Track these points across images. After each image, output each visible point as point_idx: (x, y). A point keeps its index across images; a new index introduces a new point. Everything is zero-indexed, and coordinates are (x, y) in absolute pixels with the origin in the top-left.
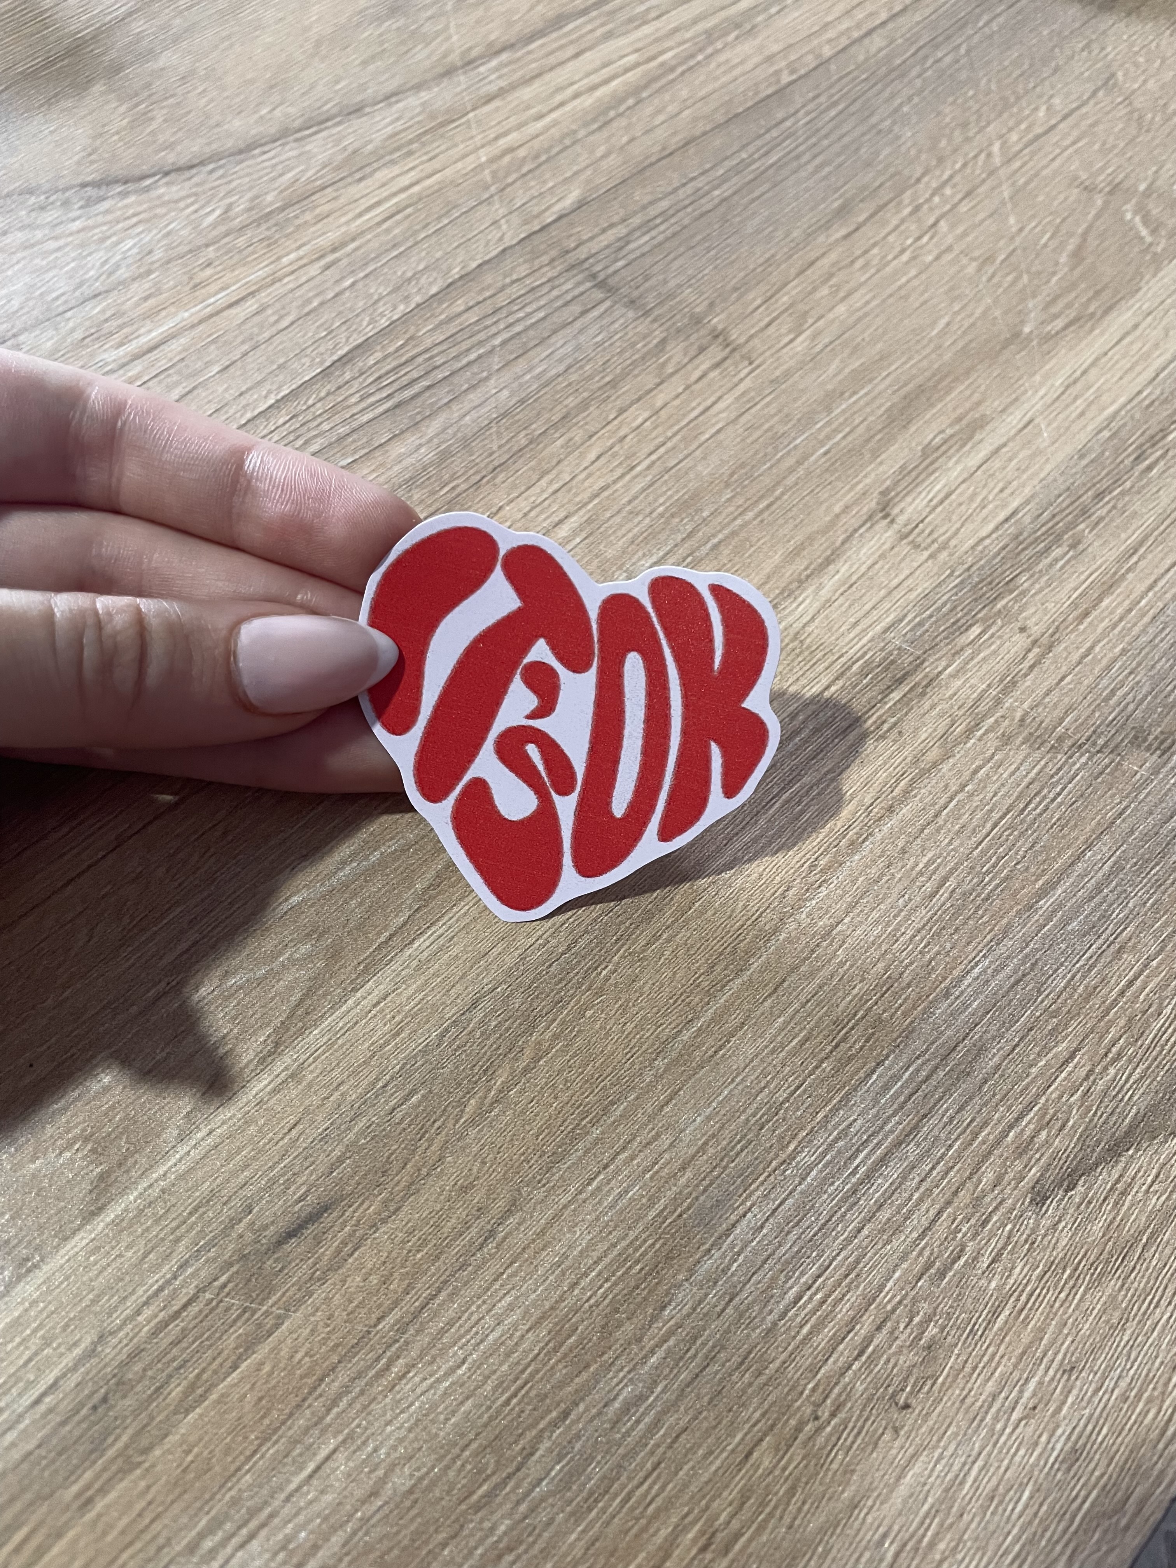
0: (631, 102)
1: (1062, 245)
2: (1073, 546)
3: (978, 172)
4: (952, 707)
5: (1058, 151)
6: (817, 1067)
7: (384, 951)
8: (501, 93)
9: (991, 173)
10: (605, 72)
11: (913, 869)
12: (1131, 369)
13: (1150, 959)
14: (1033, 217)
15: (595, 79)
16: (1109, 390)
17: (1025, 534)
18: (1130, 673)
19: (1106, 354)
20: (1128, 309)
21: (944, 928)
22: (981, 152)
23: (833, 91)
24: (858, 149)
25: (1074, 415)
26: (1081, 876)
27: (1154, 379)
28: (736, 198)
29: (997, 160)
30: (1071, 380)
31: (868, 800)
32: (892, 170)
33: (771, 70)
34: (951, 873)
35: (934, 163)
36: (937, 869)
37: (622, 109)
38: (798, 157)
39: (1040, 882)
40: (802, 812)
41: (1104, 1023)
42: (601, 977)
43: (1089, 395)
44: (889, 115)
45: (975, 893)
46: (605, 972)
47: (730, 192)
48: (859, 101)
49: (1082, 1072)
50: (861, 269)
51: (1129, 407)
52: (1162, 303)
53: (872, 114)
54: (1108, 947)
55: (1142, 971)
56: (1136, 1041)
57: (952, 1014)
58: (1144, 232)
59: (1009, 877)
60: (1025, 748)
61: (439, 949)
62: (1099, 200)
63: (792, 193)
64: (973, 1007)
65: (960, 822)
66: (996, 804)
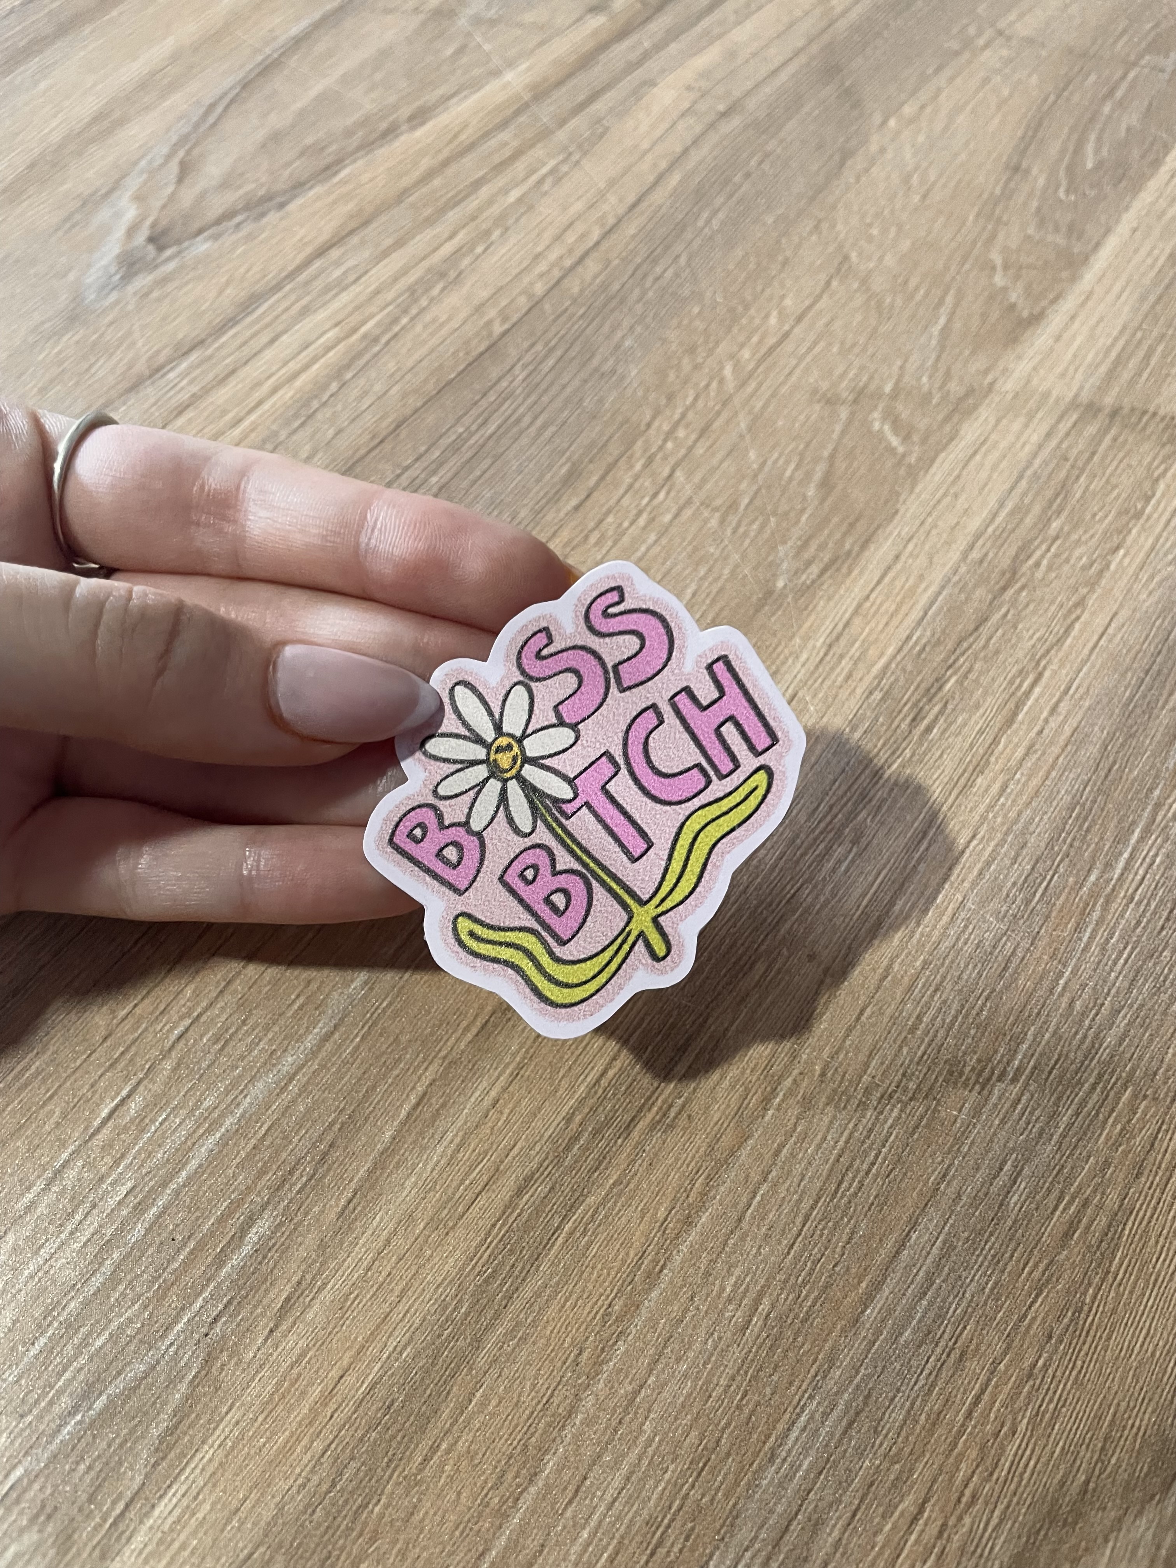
0: (334, 386)
1: (808, 475)
2: (855, 842)
3: (711, 404)
4: (743, 1073)
5: (794, 362)
7: (121, 1527)
8: (195, 399)
9: (725, 404)
11: (719, 1296)
12: (897, 611)
13: (996, 1363)
14: (774, 447)
15: (293, 366)
16: (876, 640)
17: (803, 836)
18: (935, 991)
19: (867, 598)
20: (886, 539)
21: (760, 1370)
22: (712, 379)
23: (550, 335)
24: (581, 400)
25: (840, 679)
26: (908, 1267)
27: (923, 618)
29: (730, 386)
30: (835, 634)
31: (661, 1213)
32: (620, 418)
33: (482, 323)
34: (761, 1294)
35: (663, 401)
36: (747, 1290)
37: (325, 398)
38: (518, 421)
39: (864, 1285)
40: (588, 1245)
41: (951, 1460)
42: (374, 1516)
43: (854, 651)
44: (611, 354)
45: (792, 1316)
46: (377, 1509)
47: (449, 475)
48: (578, 343)
49: (934, 1529)
50: (596, 544)
51: (899, 658)
52: (922, 523)
53: (593, 355)
54: (948, 1355)
55: (989, 1380)
56: (991, 1474)
57: (780, 1484)
58: (895, 441)
59: (827, 1286)
60: (830, 1110)
61: (184, 1513)
62: (844, 413)
63: (515, 465)
64: (804, 1467)
65: (767, 1222)
66: (803, 1192)
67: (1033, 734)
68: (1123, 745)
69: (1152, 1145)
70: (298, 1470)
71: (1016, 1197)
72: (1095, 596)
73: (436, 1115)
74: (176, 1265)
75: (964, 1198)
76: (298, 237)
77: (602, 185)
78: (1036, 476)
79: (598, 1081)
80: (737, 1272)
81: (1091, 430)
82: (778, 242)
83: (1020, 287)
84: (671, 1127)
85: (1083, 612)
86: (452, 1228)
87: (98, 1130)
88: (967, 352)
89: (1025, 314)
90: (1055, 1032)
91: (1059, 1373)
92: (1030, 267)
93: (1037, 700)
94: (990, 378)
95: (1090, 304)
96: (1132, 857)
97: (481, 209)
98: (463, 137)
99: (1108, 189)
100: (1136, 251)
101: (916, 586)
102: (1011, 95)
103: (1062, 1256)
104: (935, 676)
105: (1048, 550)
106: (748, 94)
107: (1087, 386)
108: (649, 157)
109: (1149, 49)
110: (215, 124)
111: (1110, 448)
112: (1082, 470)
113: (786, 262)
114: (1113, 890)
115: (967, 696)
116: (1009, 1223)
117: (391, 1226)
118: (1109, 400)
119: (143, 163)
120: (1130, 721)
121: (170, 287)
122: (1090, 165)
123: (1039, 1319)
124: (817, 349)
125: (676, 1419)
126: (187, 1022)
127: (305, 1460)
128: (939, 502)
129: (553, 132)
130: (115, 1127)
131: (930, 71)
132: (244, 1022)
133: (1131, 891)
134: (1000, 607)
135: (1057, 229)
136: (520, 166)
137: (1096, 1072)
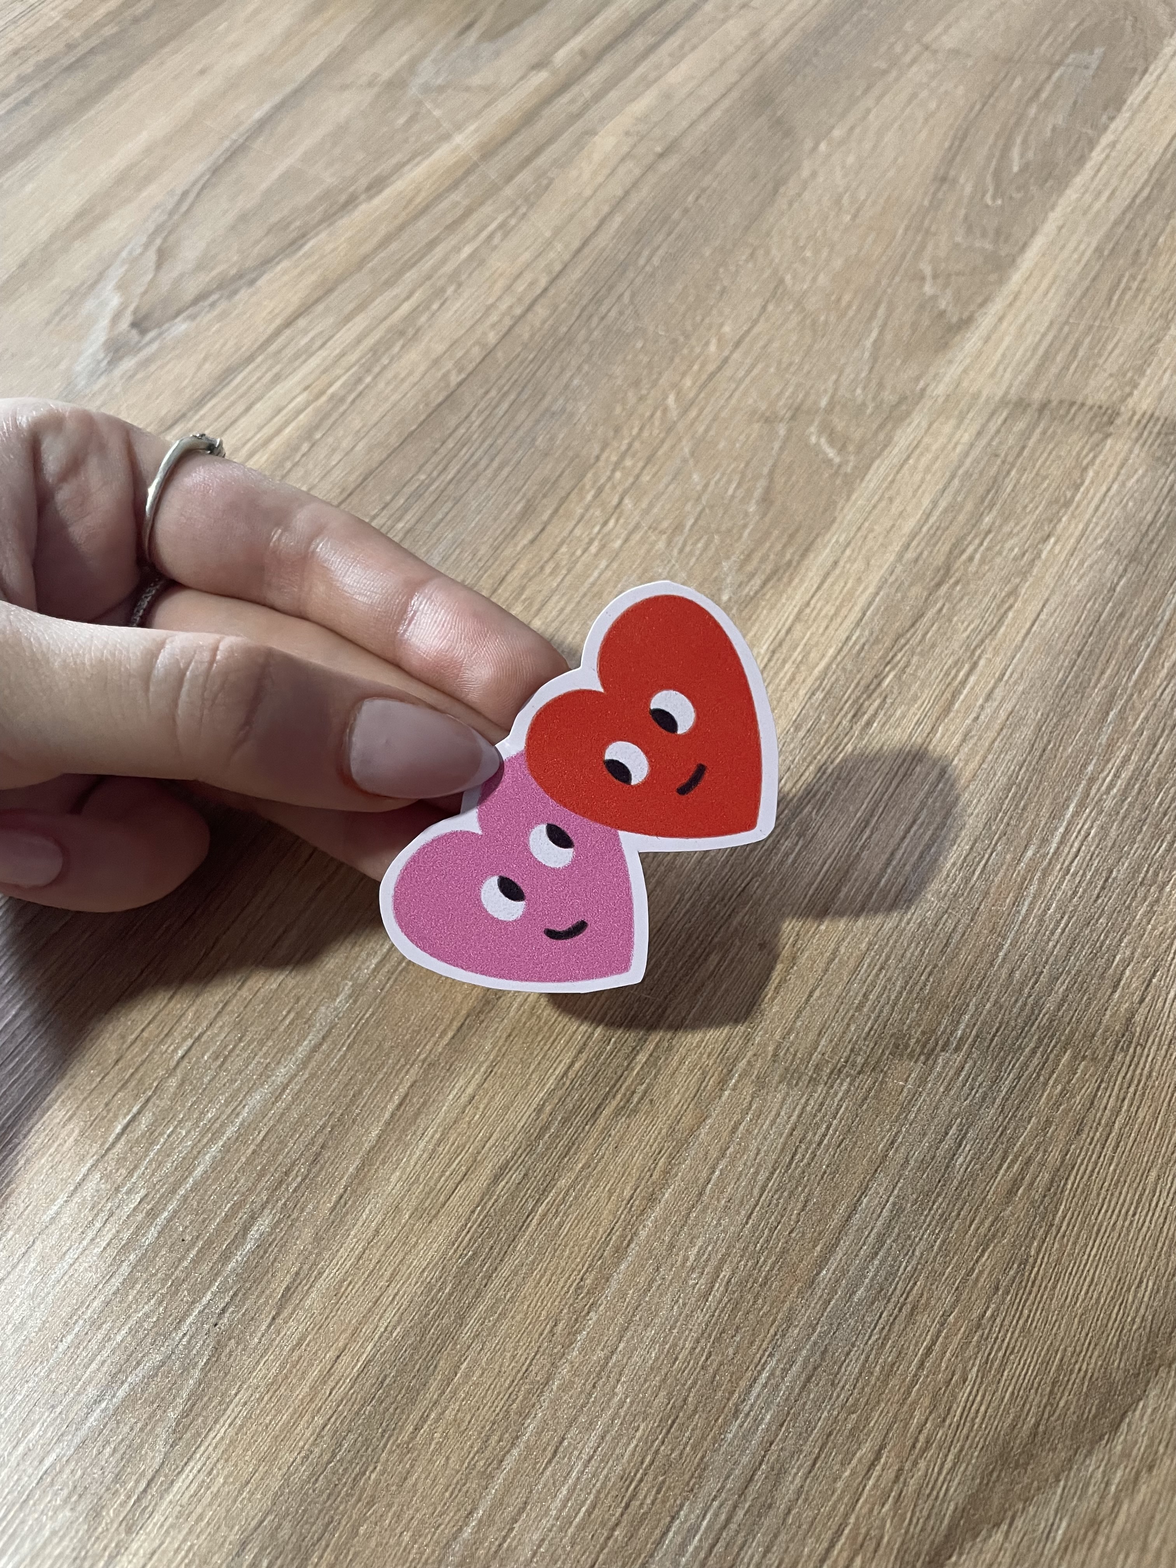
0: (305, 447)
1: (749, 492)
3: (656, 432)
4: (700, 1058)
5: (733, 386)
6: (608, 1538)
7: (144, 1503)
9: (669, 430)
10: (278, 420)
11: (683, 1265)
12: (836, 614)
13: (946, 1315)
14: (716, 469)
15: (267, 431)
16: (817, 643)
18: (880, 970)
19: (808, 604)
20: (825, 546)
21: (723, 1331)
22: (656, 409)
23: (503, 381)
24: (534, 440)
25: (784, 682)
26: (860, 1230)
27: (861, 620)
28: (420, 526)
29: (674, 414)
31: (627, 1193)
32: (570, 454)
33: (439, 375)
34: (722, 1261)
35: (611, 434)
36: (708, 1260)
38: (475, 465)
39: (818, 1248)
40: (561, 1225)
41: (905, 1408)
42: (371, 1482)
43: (797, 655)
44: (561, 394)
45: (751, 1280)
46: (373, 1476)
47: (413, 521)
48: (530, 386)
49: (891, 1474)
50: (551, 573)
51: (839, 658)
52: (859, 528)
53: (544, 396)
54: (900, 1310)
55: (939, 1332)
56: (944, 1420)
57: (744, 1436)
58: (831, 453)
59: (784, 1251)
60: (783, 1087)
61: (200, 1487)
62: (782, 430)
63: (474, 504)
64: (766, 1421)
65: (726, 1195)
66: (760, 1165)
67: (968, 722)
68: (1056, 725)
69: (1092, 1103)
70: (301, 1444)
71: (961, 1159)
72: (1027, 584)
73: (417, 1115)
74: (185, 1264)
75: (912, 1162)
76: (268, 310)
77: (548, 234)
78: (968, 475)
79: (566, 1073)
80: (699, 1243)
81: (1020, 425)
82: (716, 272)
83: (949, 293)
84: (635, 1111)
85: (1016, 601)
86: (435, 1216)
87: (113, 1144)
88: (898, 362)
89: (955, 320)
90: (996, 1002)
91: (1006, 1322)
92: (958, 274)
93: (972, 688)
94: (922, 384)
95: (1018, 304)
96: (1067, 831)
97: (435, 268)
98: (418, 200)
99: (1034, 189)
100: (1063, 248)
101: (854, 589)
102: (938, 107)
103: (1007, 1212)
104: (874, 672)
105: (981, 544)
106: (684, 133)
107: (1017, 383)
108: (591, 204)
109: (1074, 47)
110: (188, 210)
111: (1039, 441)
112: (1013, 465)
113: (724, 291)
114: (1050, 863)
115: (905, 689)
116: (956, 1182)
117: (380, 1217)
118: (1037, 396)
119: (124, 254)
120: (1063, 702)
121: (153, 368)
122: (1016, 169)
123: (986, 1273)
124: (755, 372)
125: (646, 1381)
126: (190, 1042)
127: (308, 1433)
128: (874, 507)
129: (500, 189)
130: (128, 1141)
131: (858, 93)
132: (240, 1039)
133: (1067, 863)
134: (936, 603)
135: (984, 235)
136: (470, 225)
137: (1036, 1037)
